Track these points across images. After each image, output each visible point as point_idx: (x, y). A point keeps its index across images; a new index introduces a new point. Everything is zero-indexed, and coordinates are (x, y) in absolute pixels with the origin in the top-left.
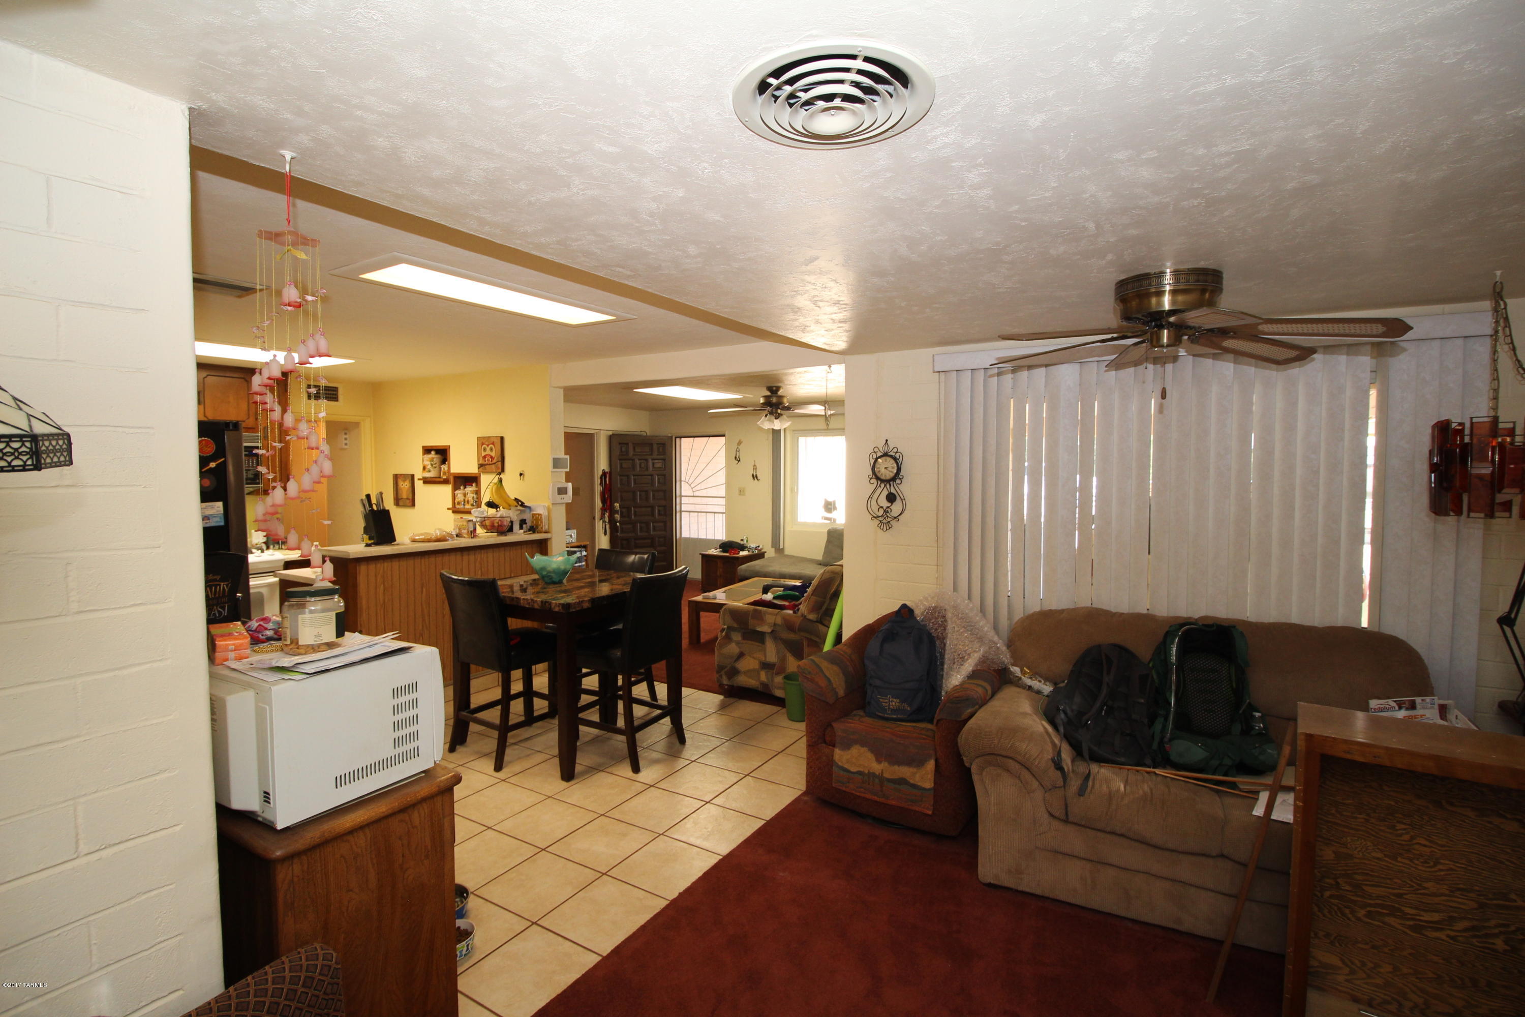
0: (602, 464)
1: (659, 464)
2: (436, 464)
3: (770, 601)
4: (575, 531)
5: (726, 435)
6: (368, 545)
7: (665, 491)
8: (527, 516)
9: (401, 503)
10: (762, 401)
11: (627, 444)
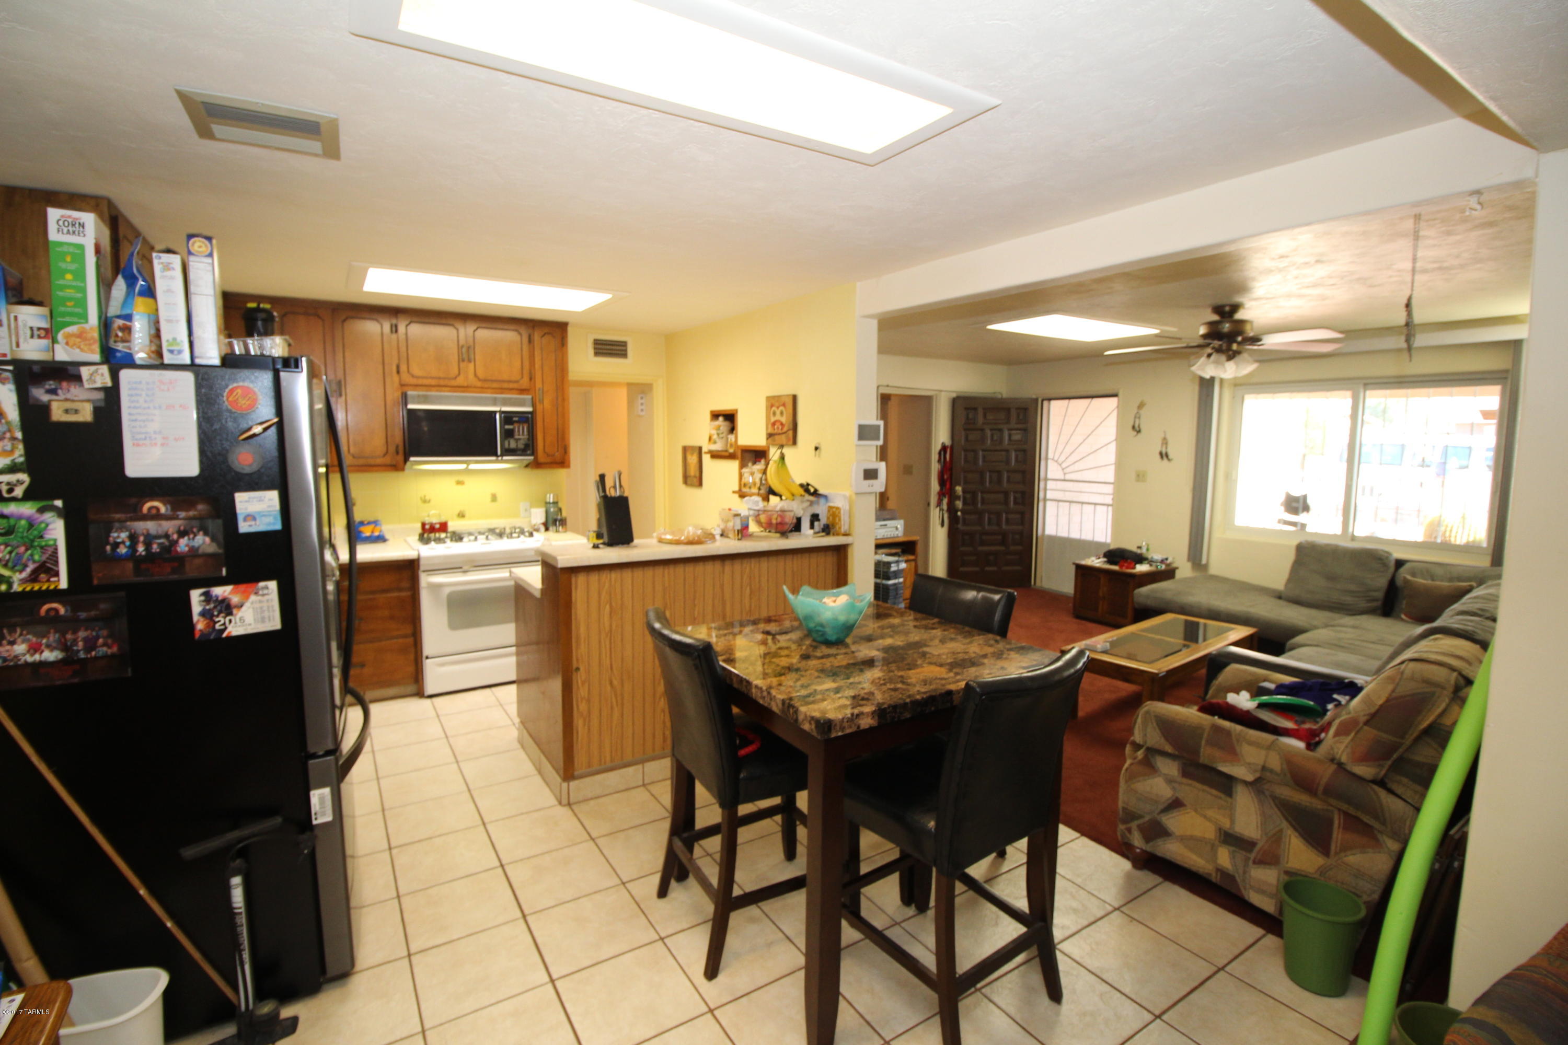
0: (942, 435)
1: (1017, 436)
2: (722, 433)
3: (1248, 712)
4: (902, 522)
5: (1120, 395)
6: (596, 547)
7: (1023, 472)
8: (821, 509)
9: (689, 482)
10: (1203, 330)
11: (975, 409)
